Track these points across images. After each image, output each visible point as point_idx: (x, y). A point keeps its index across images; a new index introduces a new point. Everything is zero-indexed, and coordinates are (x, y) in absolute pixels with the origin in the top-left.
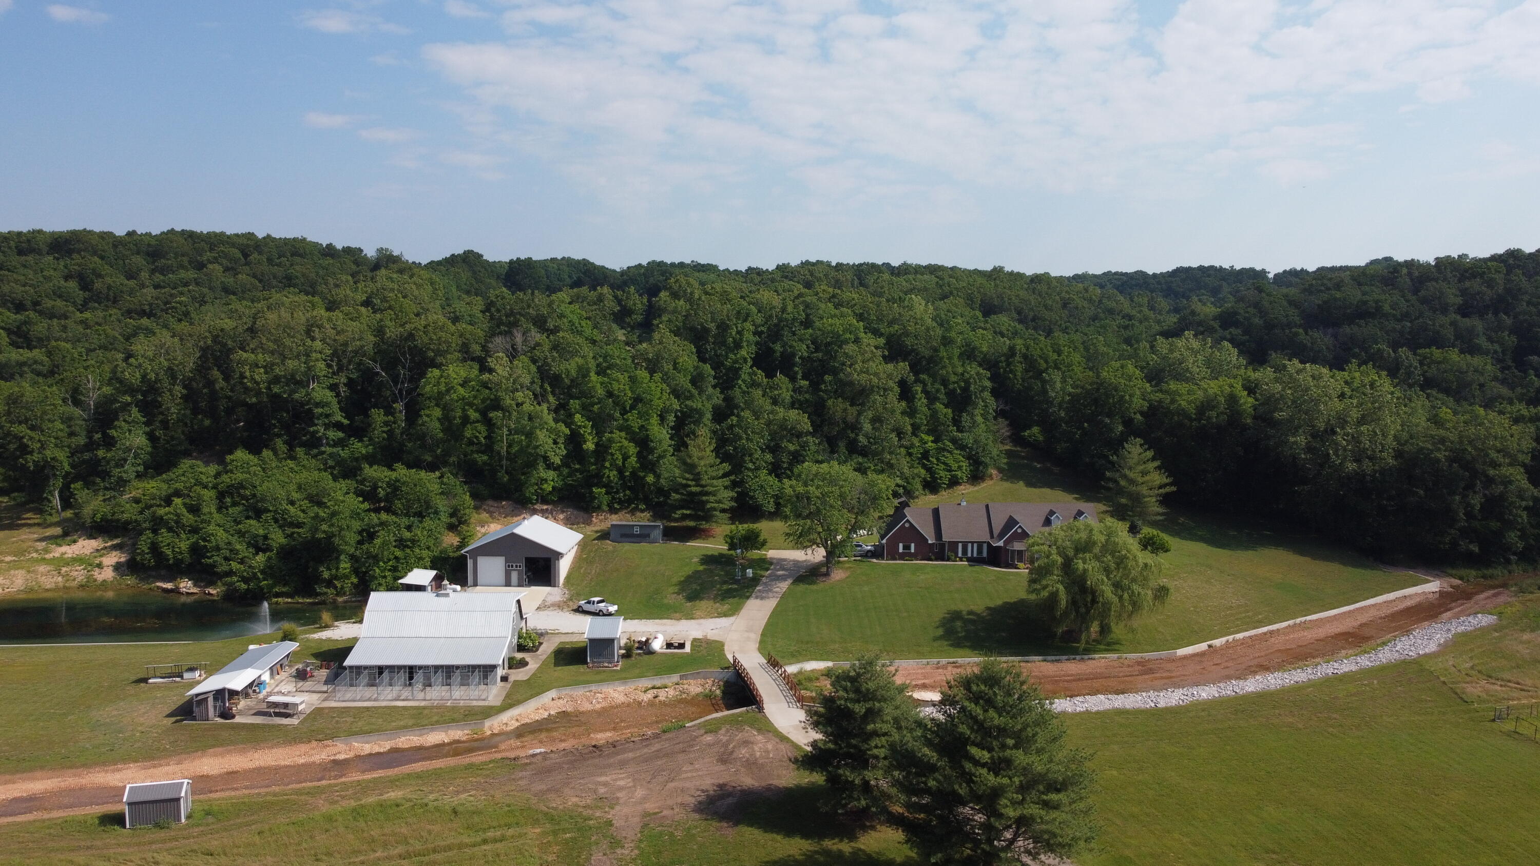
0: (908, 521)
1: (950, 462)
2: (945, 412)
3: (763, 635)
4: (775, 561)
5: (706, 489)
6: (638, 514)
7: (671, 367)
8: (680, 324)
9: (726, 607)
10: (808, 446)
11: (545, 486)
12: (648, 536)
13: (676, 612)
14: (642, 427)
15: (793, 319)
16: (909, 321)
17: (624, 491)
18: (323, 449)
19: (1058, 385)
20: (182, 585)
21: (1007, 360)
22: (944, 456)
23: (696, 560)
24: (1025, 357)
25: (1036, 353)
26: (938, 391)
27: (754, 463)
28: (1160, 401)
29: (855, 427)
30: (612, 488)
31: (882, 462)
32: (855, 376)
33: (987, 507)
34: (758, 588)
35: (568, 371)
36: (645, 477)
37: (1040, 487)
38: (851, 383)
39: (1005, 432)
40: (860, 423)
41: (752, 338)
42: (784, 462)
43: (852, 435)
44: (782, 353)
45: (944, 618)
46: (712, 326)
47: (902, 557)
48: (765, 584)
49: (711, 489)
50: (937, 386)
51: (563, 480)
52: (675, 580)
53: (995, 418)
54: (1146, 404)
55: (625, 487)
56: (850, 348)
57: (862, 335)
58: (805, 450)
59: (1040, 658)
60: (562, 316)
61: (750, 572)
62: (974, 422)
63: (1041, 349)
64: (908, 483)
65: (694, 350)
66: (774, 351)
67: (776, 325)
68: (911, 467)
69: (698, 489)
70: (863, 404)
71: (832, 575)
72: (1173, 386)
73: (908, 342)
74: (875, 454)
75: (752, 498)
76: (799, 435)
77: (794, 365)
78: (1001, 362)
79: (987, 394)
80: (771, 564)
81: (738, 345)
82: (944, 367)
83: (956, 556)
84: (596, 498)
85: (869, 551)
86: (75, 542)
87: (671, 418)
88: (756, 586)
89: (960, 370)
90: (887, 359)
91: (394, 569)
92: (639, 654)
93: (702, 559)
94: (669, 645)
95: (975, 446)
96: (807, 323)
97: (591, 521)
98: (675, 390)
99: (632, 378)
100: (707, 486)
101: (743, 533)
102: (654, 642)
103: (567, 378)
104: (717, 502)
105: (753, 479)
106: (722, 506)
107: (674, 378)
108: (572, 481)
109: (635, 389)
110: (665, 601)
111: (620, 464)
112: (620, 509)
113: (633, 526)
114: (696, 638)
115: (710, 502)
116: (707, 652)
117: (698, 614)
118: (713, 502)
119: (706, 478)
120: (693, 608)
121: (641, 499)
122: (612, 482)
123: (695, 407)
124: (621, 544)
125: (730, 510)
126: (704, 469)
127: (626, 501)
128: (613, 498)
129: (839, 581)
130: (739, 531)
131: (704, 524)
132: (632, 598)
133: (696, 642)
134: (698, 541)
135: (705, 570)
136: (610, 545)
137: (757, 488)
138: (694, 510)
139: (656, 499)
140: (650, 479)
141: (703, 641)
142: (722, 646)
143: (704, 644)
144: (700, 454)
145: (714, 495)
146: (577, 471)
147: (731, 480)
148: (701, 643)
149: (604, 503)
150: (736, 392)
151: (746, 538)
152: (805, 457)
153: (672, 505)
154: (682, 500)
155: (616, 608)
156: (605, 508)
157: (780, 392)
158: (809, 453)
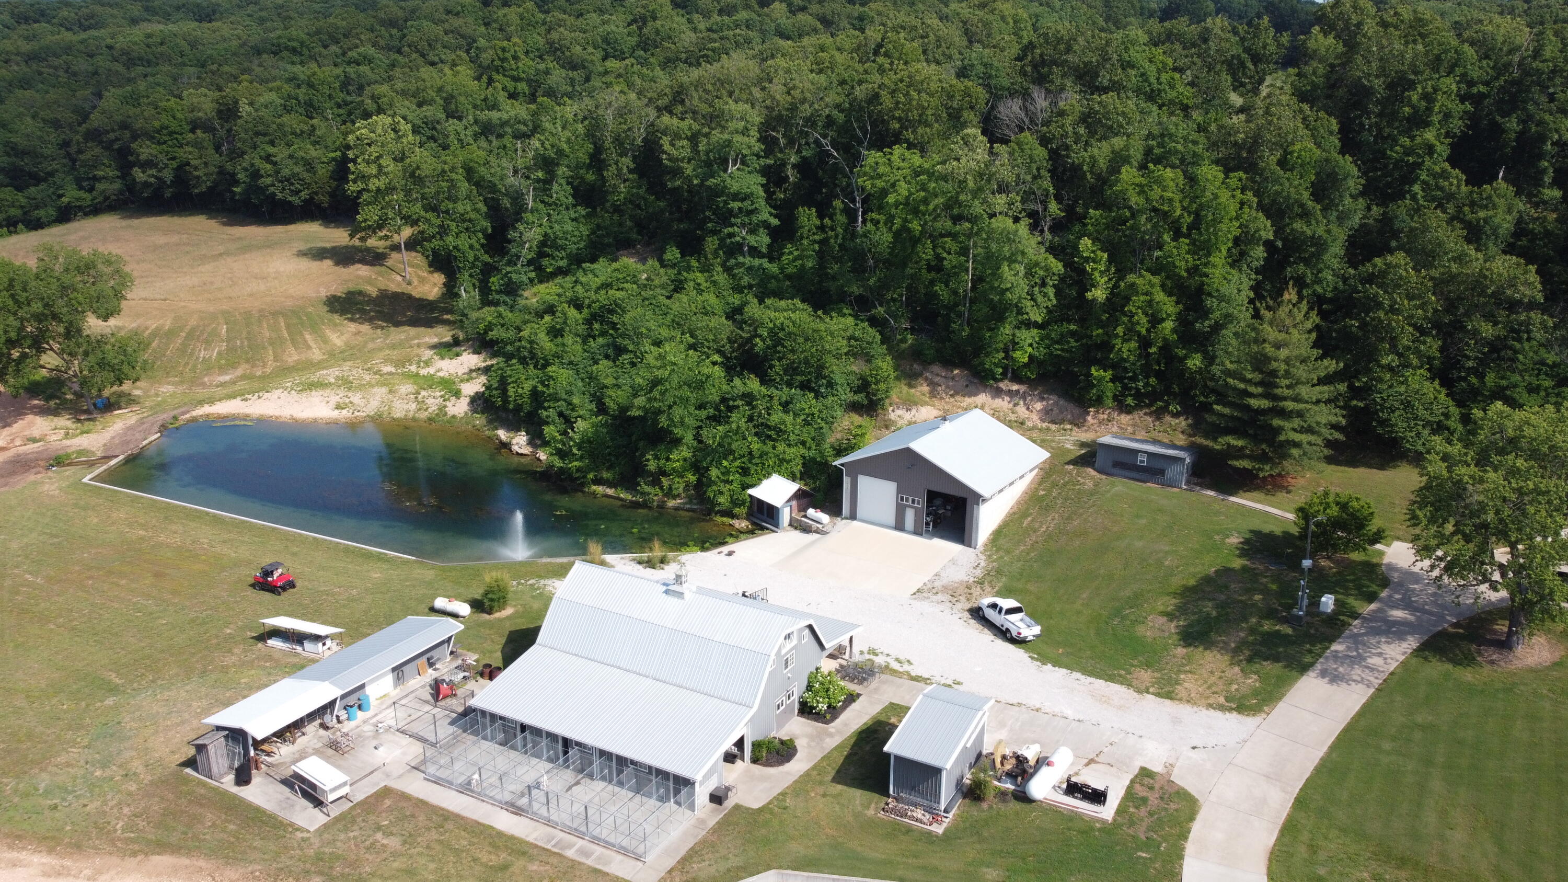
3: (1301, 802)
4: (1395, 576)
5: (1282, 404)
6: (1168, 419)
7: (1273, 159)
8: (1319, 81)
9: (1252, 681)
10: (1528, 332)
11: (1017, 354)
12: (1162, 472)
13: (1148, 665)
14: (1194, 271)
15: (1553, 72)
17: (1147, 377)
18: (741, 259)
20: (514, 442)
23: (1234, 540)
27: (1400, 355)
30: (1126, 370)
34: (1337, 647)
35: (1094, 161)
36: (1186, 357)
41: (1457, 108)
42: (1468, 358)
44: (1522, 134)
46: (1378, 84)
48: (1355, 637)
49: (1290, 405)
51: (1048, 347)
52: (1177, 582)
55: (1147, 371)
58: (1519, 340)
60: (1127, 65)
61: (1328, 601)
65: (1335, 127)
66: (1504, 131)
67: (1513, 83)
69: (1265, 404)
71: (1519, 650)
75: (1384, 423)
76: (1513, 306)
80: (1385, 583)
81: (1419, 121)
84: (1093, 386)
86: (458, 355)
87: (1259, 253)
88: (1332, 639)
91: (745, 471)
92: (1003, 794)
93: (1247, 542)
94: (1073, 789)
97: (1085, 421)
98: (1274, 202)
99: (1192, 180)
100: (1285, 399)
101: (1334, 511)
102: (1044, 770)
103: (1091, 172)
104: (1302, 431)
105: (1391, 387)
106: (1312, 438)
107: (1276, 181)
108: (1062, 350)
109: (1194, 199)
110: (1140, 630)
111: (1144, 331)
112: (1138, 407)
113: (1136, 452)
114: (1145, 773)
115: (1289, 430)
116: (1149, 829)
117: (1186, 685)
118: (1295, 430)
119: (1287, 382)
120: (1184, 665)
121: (1175, 395)
122: (1125, 360)
123: (1309, 233)
124: (1112, 479)
125: (1329, 444)
126: (1283, 367)
127: (1146, 395)
128: (1125, 387)
129: (1531, 670)
130: (1328, 506)
131: (1267, 470)
132: (1079, 612)
133: (1137, 787)
134: (1255, 494)
135: (1244, 569)
136: (1092, 478)
137: (1396, 404)
138: (1255, 439)
139: (1202, 399)
140: (1195, 362)
141: (1157, 786)
142: (1192, 818)
143: (1153, 798)
144: (1282, 337)
145: (1300, 414)
146: (1073, 334)
147: (1342, 387)
148: (1144, 800)
149: (1110, 394)
150: (1401, 210)
151: (1337, 524)
152: (1516, 352)
153: (1213, 424)
154: (1232, 417)
155: (1037, 630)
156: (1109, 402)
157: (1490, 213)
158: (1526, 345)
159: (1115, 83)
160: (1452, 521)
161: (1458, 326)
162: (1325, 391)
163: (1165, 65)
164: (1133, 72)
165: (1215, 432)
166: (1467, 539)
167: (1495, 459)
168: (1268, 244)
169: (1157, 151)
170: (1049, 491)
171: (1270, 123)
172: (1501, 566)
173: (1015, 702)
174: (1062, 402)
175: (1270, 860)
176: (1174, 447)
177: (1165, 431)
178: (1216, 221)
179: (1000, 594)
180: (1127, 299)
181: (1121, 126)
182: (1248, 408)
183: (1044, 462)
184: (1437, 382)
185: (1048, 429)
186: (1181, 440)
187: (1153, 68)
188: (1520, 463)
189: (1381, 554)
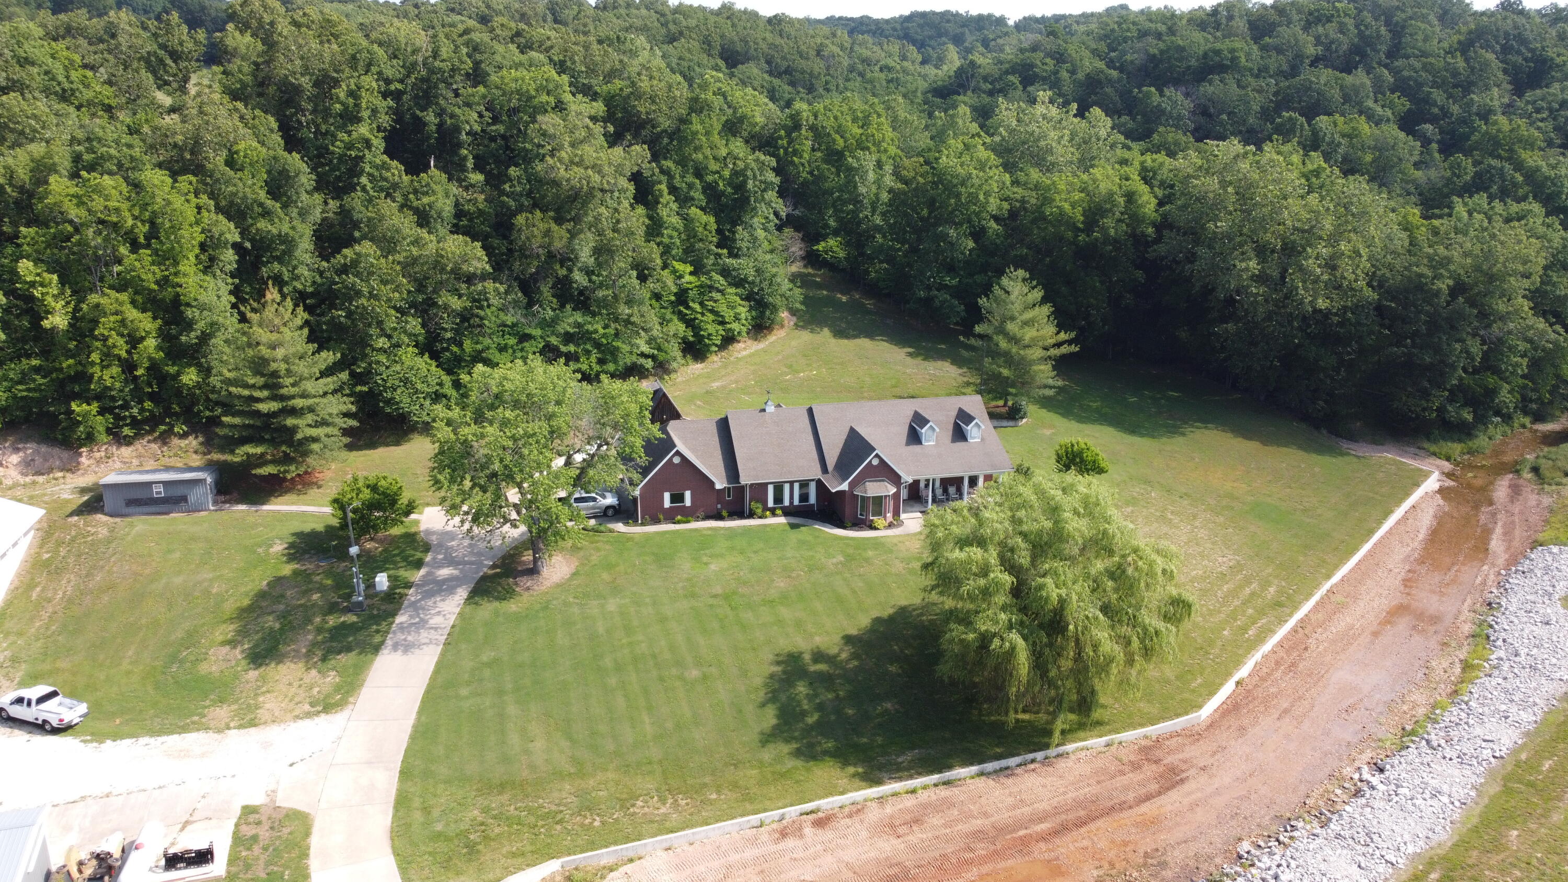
0: (678, 453)
1: (722, 308)
2: (705, 221)
3: (405, 774)
4: (434, 539)
5: (291, 403)
6: (175, 441)
7: (220, 160)
8: (247, 79)
9: (332, 678)
10: (487, 300)
12: (184, 499)
13: (222, 701)
14: (164, 282)
15: (453, 70)
16: (639, 74)
17: (141, 402)
19: (871, 176)
21: (788, 135)
22: (711, 299)
23: (279, 547)
24: (812, 128)
25: (829, 124)
26: (691, 186)
27: (389, 337)
28: (1023, 201)
29: (567, 259)
30: (113, 399)
31: (616, 320)
32: (562, 171)
33: (810, 411)
34: (401, 619)
35: (10, 172)
36: (179, 374)
37: (855, 337)
38: (556, 183)
39: (797, 249)
40: (573, 251)
41: (383, 105)
42: (445, 330)
43: (563, 272)
44: (440, 125)
45: (772, 676)
46: (305, 82)
47: (670, 516)
48: (413, 605)
49: (299, 403)
50: (690, 178)
52: (231, 606)
53: (779, 228)
54: (1006, 205)
55: (138, 396)
56: (549, 121)
57: (567, 97)
58: (481, 308)
59: (974, 769)
60: (24, 62)
61: (382, 581)
62: (755, 239)
63: (836, 118)
64: (659, 349)
65: (275, 125)
66: (425, 124)
67: (423, 80)
68: (663, 322)
69: (274, 406)
70: (576, 220)
71: (545, 571)
72: (1035, 175)
73: (642, 107)
74: (603, 303)
75: (389, 402)
76: (470, 279)
77: (460, 145)
78: (780, 138)
79: (771, 195)
80: (427, 548)
81: (350, 117)
82: (697, 149)
83: (766, 508)
84: (79, 423)
85: (608, 507)
87: (229, 256)
88: (394, 614)
89: (723, 152)
90: (613, 140)
93: (291, 546)
94: (173, 861)
95: (758, 280)
96: (477, 76)
97: (79, 463)
98: (231, 203)
99: (136, 186)
100: (293, 397)
101: (366, 494)
102: (134, 856)
103: (11, 185)
104: (317, 425)
105: (387, 368)
106: (329, 430)
107: (228, 182)
108: (28, 390)
109: (144, 207)
110: (204, 668)
111: (124, 354)
112: (137, 436)
113: (149, 484)
114: (248, 811)
115: (303, 427)
116: (268, 863)
117: (267, 706)
118: (310, 426)
119: (291, 380)
120: (259, 687)
121: (176, 414)
122: (110, 389)
123: (275, 231)
124: (129, 519)
125: (346, 432)
126: (283, 366)
127: (145, 421)
128: (118, 418)
129: (558, 585)
130: (359, 491)
131: (293, 471)
132: (128, 673)
133: (244, 829)
134: (287, 497)
135: (296, 573)
136: (105, 524)
137: (397, 383)
138: (273, 442)
139: (208, 413)
140: (190, 377)
141: (264, 819)
142: (308, 834)
143: (264, 833)
144: (274, 337)
145: (311, 410)
146: (37, 370)
147: (344, 376)
148: (255, 838)
149: (102, 429)
150: (355, 201)
151: (372, 506)
152: (482, 319)
153: (226, 437)
154: (245, 426)
155: (83, 708)
156: (104, 437)
157: (432, 199)
158: (488, 311)
159: (14, 82)
160: (468, 477)
161: (430, 303)
162: (330, 382)
163: (72, 62)
164: (35, 70)
165: (230, 444)
166: (484, 490)
167: (489, 414)
168: (237, 247)
169: (86, 157)
170: (56, 552)
171: (207, 123)
172: (515, 505)
173: (76, 798)
174: (44, 449)
175: (392, 839)
176: (191, 469)
177: (176, 455)
178: (175, 228)
179: (23, 684)
180: (95, 322)
181: (35, 131)
182: (258, 413)
183: (40, 521)
184: (427, 355)
185: (34, 483)
186: (196, 460)
187: (58, 65)
188: (508, 414)
189: (417, 522)
